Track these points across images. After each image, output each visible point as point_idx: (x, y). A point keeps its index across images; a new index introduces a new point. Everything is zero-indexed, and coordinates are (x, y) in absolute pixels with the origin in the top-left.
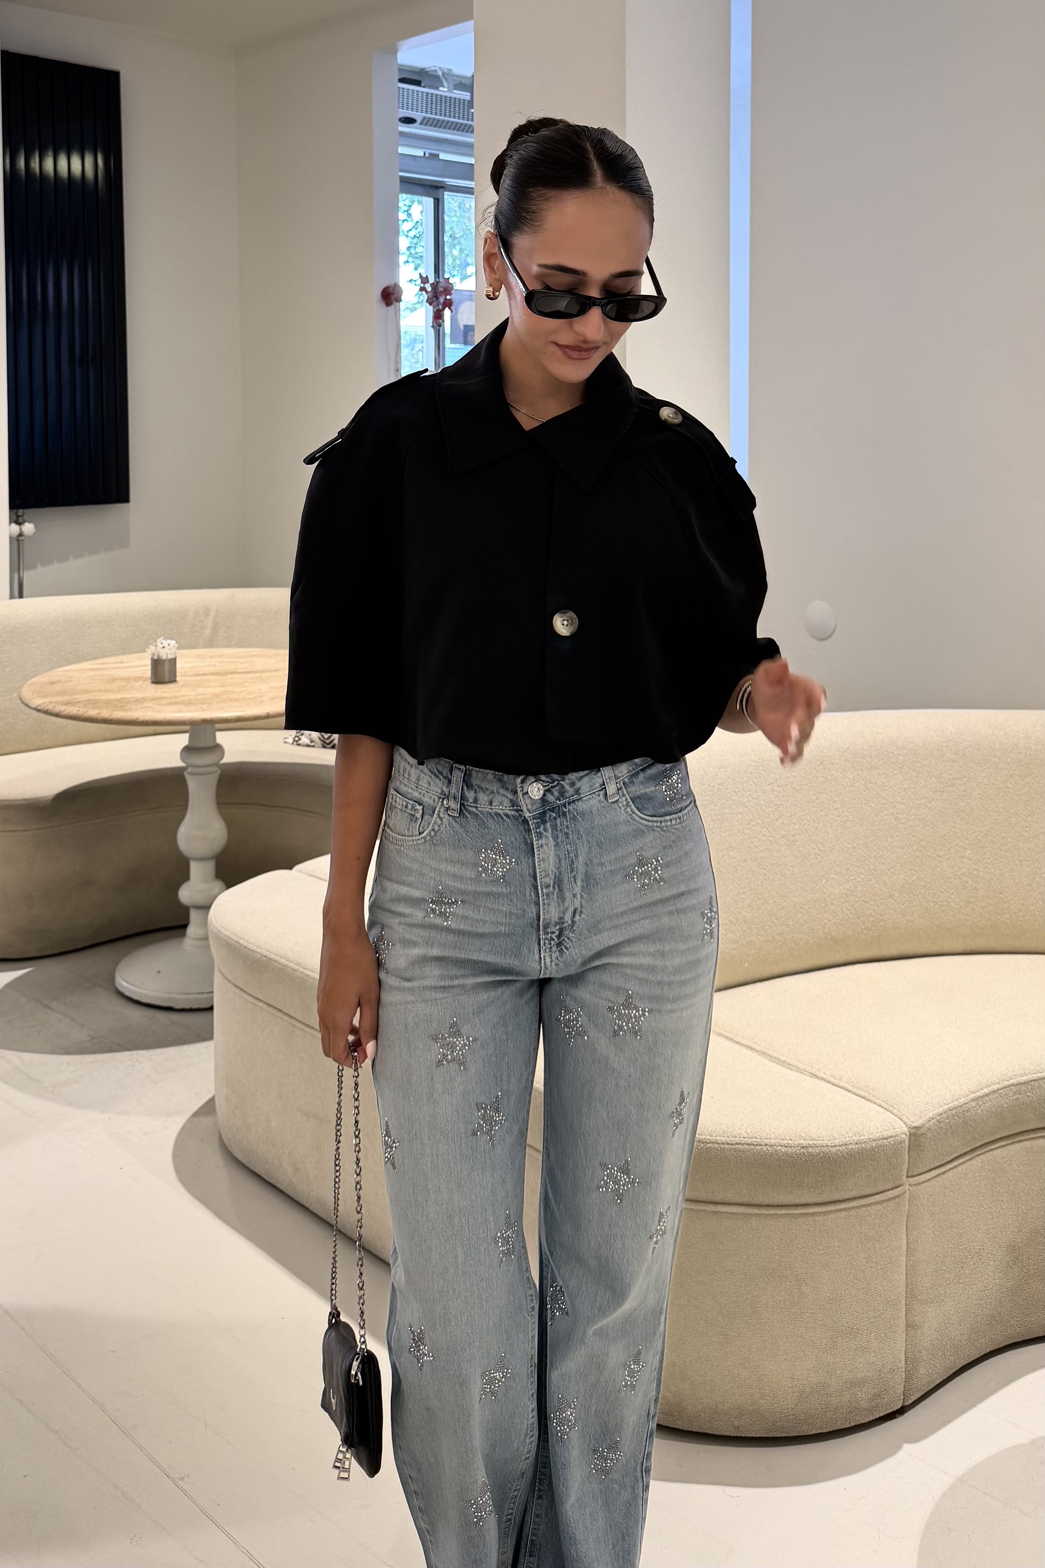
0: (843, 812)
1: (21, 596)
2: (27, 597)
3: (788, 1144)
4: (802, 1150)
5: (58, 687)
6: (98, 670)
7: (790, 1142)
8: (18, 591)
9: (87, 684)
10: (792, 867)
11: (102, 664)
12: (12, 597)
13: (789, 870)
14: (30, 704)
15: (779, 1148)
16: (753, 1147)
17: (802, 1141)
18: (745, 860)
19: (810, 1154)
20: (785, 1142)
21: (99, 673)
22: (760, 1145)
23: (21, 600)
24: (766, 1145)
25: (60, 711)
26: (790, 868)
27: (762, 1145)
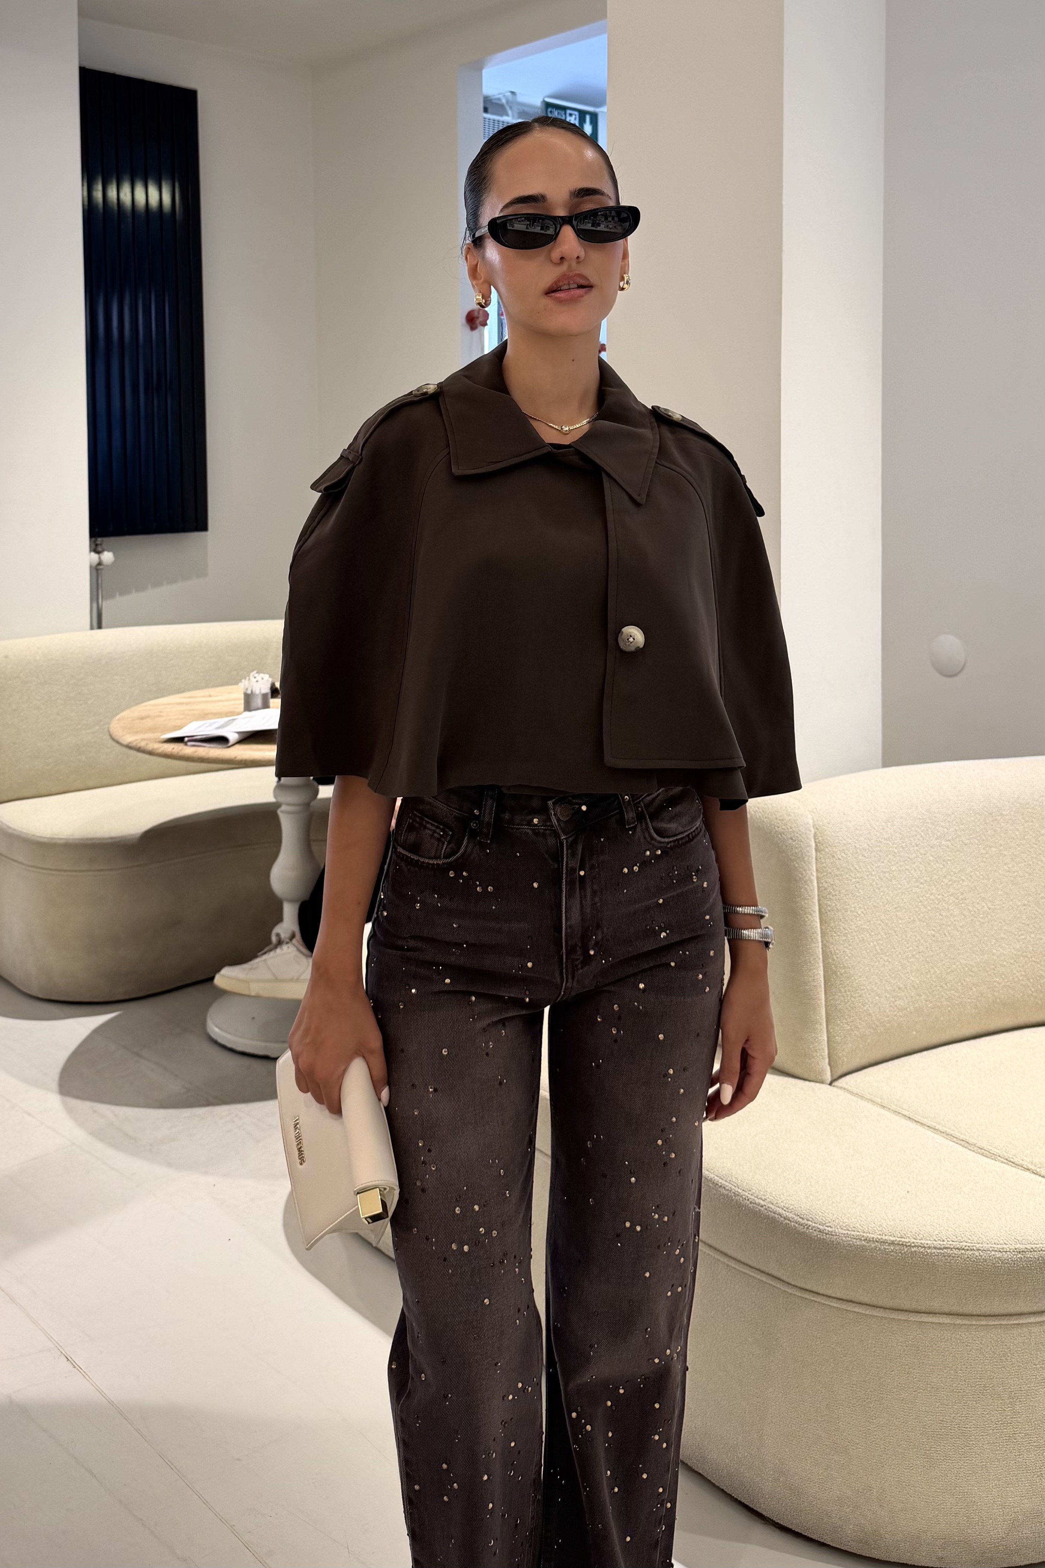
0: (1013, 866)
1: (100, 627)
2: (104, 628)
3: (1003, 1249)
4: (1020, 1255)
5: (148, 723)
6: (187, 704)
7: (1005, 1246)
8: (98, 623)
9: (178, 719)
10: (961, 927)
11: (190, 697)
12: (92, 628)
13: (958, 931)
14: (121, 740)
15: (993, 1253)
16: (963, 1252)
17: (1018, 1246)
18: (914, 921)
19: (1029, 1260)
20: (999, 1246)
21: (188, 707)
22: (971, 1250)
23: (99, 631)
24: (978, 1250)
25: (153, 749)
26: (959, 929)
27: (974, 1249)
